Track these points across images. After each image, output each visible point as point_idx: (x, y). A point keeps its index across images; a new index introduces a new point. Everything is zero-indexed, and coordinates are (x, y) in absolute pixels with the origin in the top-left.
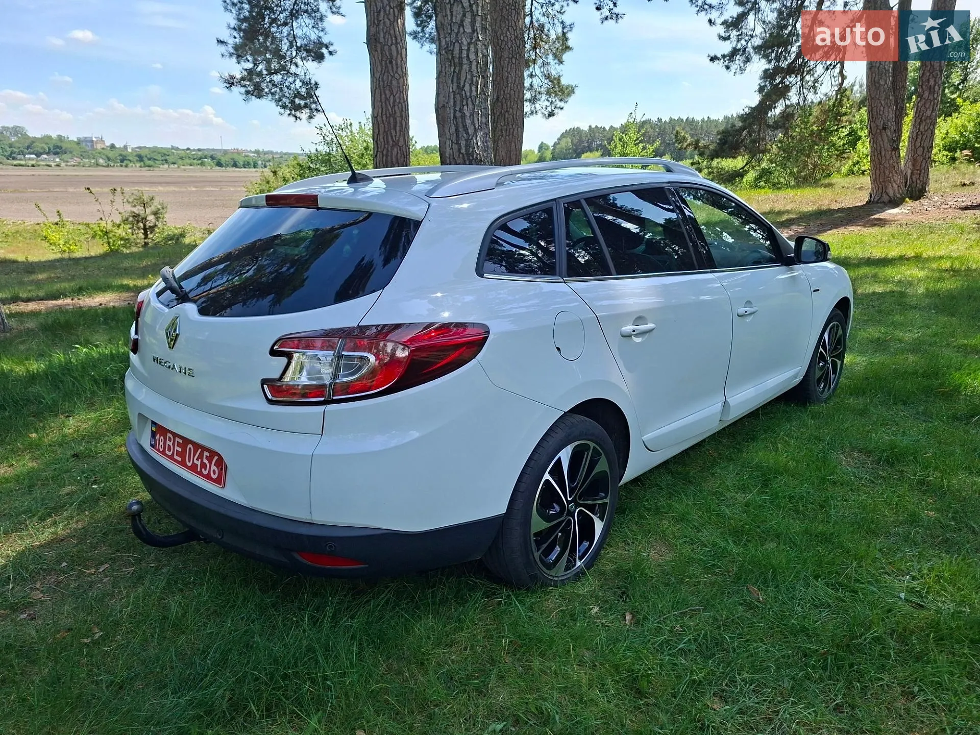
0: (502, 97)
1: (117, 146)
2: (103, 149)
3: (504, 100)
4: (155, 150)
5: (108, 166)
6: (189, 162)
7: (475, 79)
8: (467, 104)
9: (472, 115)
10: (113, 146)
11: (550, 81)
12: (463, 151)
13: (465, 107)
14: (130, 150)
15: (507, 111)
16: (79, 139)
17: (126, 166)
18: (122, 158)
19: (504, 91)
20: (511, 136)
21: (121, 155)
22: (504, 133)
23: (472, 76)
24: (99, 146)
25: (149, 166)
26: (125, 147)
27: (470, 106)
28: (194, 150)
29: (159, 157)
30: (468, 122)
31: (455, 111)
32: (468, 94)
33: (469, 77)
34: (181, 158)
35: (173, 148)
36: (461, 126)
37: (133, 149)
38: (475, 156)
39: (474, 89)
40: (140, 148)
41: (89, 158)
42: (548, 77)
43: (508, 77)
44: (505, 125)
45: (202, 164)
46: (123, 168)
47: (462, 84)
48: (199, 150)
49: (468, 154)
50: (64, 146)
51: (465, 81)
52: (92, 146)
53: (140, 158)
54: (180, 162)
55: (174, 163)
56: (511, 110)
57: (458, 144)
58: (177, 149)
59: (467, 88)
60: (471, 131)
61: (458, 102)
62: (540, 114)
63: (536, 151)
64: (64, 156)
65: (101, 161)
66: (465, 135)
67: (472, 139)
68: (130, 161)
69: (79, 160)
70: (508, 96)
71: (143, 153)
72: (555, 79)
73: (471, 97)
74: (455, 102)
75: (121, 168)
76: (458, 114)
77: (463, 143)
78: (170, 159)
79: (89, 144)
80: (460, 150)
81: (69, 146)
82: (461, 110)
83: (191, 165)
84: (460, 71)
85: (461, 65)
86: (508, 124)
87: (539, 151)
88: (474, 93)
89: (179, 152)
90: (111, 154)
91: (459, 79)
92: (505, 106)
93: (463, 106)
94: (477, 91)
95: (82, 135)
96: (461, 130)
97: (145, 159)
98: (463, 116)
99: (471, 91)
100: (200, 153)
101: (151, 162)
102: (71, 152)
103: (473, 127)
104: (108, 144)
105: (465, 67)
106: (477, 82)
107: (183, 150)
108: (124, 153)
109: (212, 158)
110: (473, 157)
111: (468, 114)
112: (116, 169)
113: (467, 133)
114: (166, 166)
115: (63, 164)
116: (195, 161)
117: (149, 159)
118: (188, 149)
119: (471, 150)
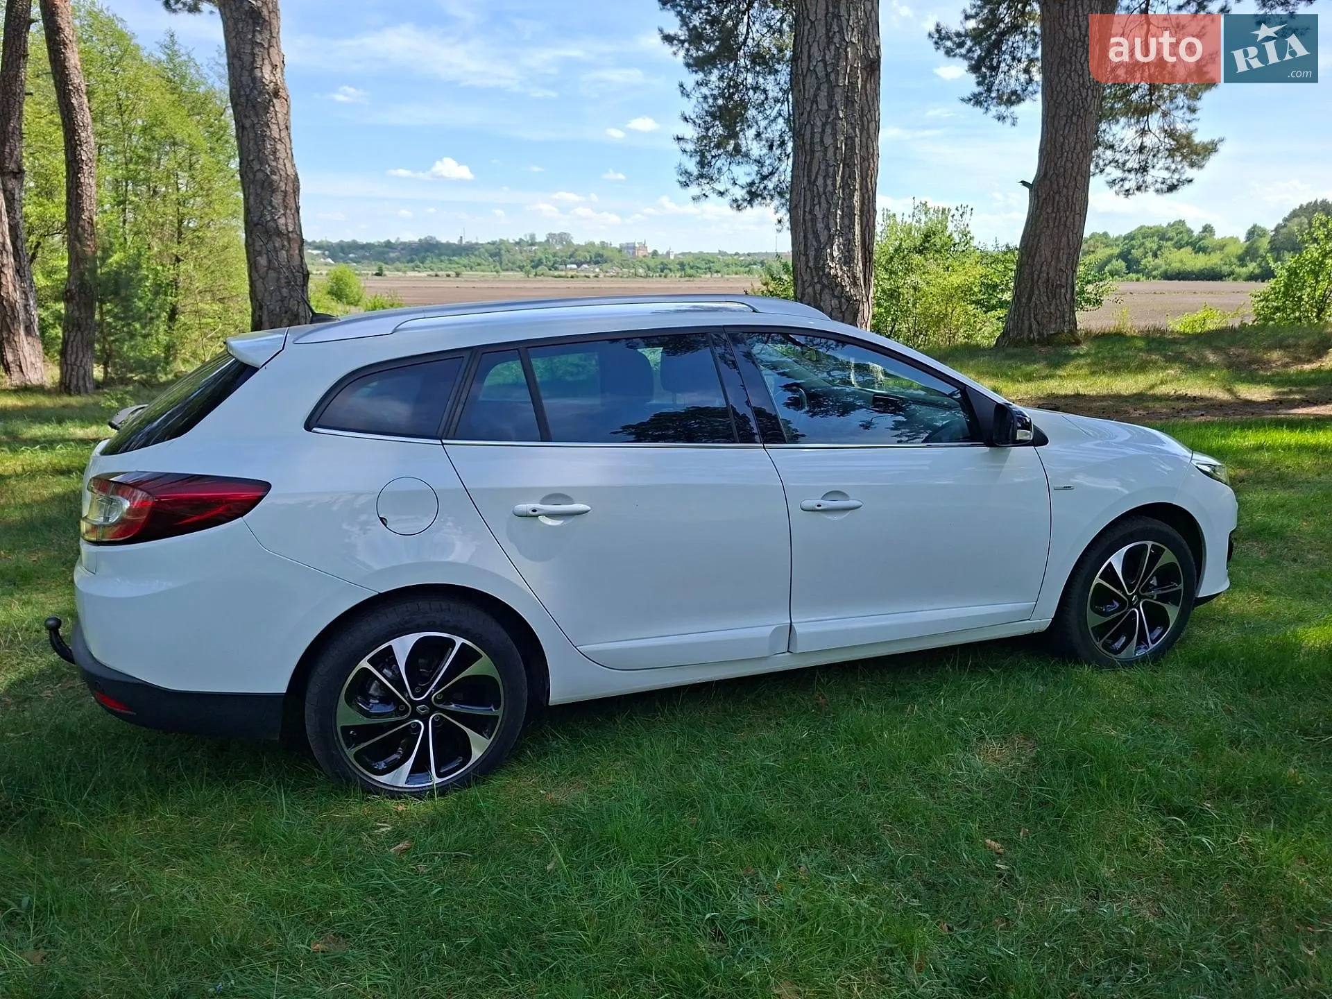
0: (1051, 173)
1: (660, 252)
2: (645, 256)
3: (1054, 177)
4: (700, 256)
5: (647, 276)
6: (735, 269)
7: (831, 169)
8: (819, 203)
9: (826, 217)
10: (655, 253)
11: (1174, 140)
12: (811, 264)
13: (817, 207)
14: (672, 257)
15: (1059, 193)
16: (621, 245)
17: (665, 277)
18: (662, 266)
19: (1056, 164)
20: (1062, 228)
21: (662, 263)
22: (1051, 224)
23: (828, 166)
24: (640, 254)
25: (690, 276)
26: (668, 254)
27: (824, 205)
28: (744, 254)
29: (703, 265)
30: (820, 226)
31: (805, 211)
32: (821, 190)
33: (823, 167)
34: (727, 265)
35: (720, 253)
36: (810, 231)
37: (676, 255)
38: (827, 270)
39: (829, 182)
40: (683, 254)
41: (629, 267)
42: (1171, 134)
43: (1063, 143)
44: (1053, 212)
45: (749, 272)
46: (662, 279)
47: (813, 177)
48: (749, 255)
49: (817, 268)
50: (606, 253)
51: (817, 173)
52: (634, 253)
53: (682, 266)
54: (725, 270)
55: (717, 272)
56: (1065, 190)
57: (806, 255)
58: (724, 254)
59: (820, 182)
60: (823, 239)
61: (808, 201)
62: (1151, 189)
63: (1242, 239)
64: (605, 266)
65: (641, 271)
66: (815, 244)
67: (824, 248)
68: (670, 270)
69: (618, 269)
70: (1062, 170)
71: (685, 260)
72: (1182, 136)
73: (825, 193)
74: (805, 200)
75: (659, 279)
76: (808, 217)
77: (812, 253)
78: (715, 267)
79: (631, 251)
80: (807, 262)
81: (610, 253)
82: (811, 212)
83: (736, 274)
84: (811, 161)
85: (813, 151)
86: (1058, 209)
87: (1248, 239)
88: (830, 188)
89: (725, 258)
90: (652, 263)
91: (810, 171)
92: (1055, 187)
93: (814, 205)
94: (834, 185)
95: (624, 242)
96: (810, 236)
97: (687, 268)
98: (814, 219)
99: (825, 185)
100: (749, 259)
101: (689, 271)
102: (611, 261)
103: (826, 232)
104: (650, 250)
105: (818, 155)
106: (835, 173)
107: (731, 255)
108: (665, 261)
109: (762, 263)
110: (824, 271)
111: (820, 216)
112: (655, 279)
113: (818, 241)
114: (709, 275)
115: (601, 275)
116: (742, 269)
117: (692, 268)
118: (737, 254)
119: (822, 262)
